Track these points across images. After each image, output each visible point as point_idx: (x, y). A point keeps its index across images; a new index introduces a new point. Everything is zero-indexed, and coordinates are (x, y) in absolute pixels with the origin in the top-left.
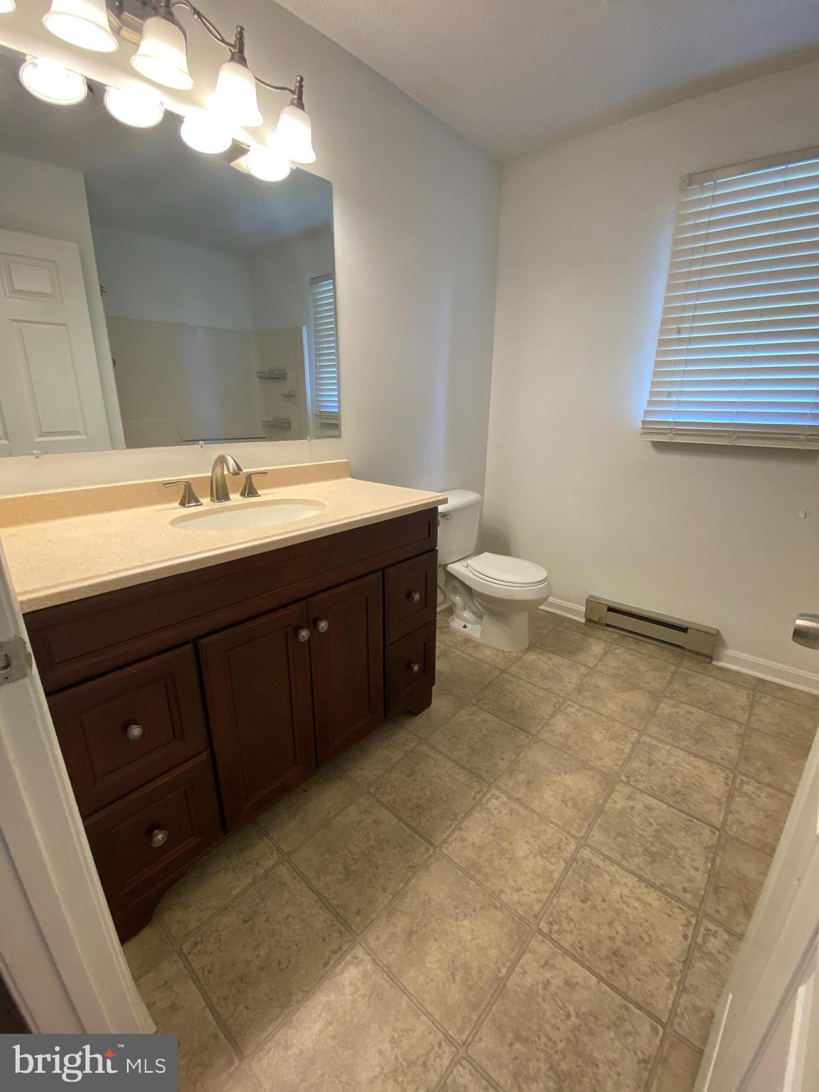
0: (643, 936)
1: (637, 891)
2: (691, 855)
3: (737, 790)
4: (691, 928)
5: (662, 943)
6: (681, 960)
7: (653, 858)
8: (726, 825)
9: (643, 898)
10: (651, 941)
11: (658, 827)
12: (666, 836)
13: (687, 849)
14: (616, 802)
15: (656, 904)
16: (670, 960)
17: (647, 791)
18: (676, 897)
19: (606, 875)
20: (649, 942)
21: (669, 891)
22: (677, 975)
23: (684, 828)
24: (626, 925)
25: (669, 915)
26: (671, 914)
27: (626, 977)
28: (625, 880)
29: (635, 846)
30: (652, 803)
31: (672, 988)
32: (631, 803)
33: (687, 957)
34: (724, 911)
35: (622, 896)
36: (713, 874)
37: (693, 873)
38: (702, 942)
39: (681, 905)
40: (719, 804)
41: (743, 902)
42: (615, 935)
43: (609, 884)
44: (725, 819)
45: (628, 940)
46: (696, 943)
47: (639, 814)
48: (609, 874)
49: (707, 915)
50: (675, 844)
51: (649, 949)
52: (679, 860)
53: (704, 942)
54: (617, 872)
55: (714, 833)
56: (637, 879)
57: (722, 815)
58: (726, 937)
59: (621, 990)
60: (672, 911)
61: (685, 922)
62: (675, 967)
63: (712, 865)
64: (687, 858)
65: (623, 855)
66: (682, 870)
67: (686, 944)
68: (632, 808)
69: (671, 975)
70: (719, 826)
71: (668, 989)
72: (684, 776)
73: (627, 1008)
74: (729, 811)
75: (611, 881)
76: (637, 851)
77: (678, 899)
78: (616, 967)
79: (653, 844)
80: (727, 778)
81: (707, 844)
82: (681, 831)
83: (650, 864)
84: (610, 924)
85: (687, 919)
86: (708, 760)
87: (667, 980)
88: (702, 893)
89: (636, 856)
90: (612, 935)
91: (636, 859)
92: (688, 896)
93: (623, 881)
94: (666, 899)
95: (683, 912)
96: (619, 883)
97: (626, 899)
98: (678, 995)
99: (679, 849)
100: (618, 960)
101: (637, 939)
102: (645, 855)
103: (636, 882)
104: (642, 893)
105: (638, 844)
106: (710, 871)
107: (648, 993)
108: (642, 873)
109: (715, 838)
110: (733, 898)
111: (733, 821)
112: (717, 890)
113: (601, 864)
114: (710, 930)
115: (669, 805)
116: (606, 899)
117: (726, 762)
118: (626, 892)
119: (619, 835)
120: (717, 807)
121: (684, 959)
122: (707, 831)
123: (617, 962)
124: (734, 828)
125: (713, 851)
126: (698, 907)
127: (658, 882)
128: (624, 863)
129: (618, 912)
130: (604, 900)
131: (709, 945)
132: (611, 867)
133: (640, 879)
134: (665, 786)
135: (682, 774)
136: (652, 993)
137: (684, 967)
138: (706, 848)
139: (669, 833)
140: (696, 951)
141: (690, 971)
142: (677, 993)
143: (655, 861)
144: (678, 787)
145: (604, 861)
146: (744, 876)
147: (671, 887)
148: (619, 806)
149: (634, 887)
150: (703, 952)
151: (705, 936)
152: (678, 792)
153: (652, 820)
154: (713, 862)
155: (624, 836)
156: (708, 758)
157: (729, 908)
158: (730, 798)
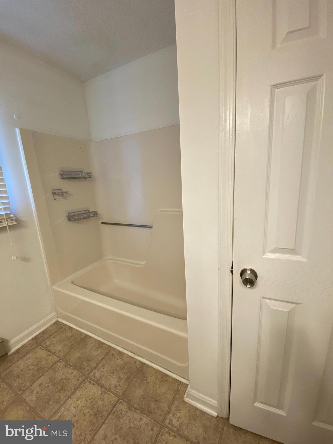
0: (91, 401)
1: (74, 400)
2: (66, 373)
3: (47, 347)
4: (92, 381)
5: (94, 394)
6: (101, 388)
7: (63, 389)
8: (59, 356)
9: (78, 397)
10: (93, 398)
11: (51, 383)
12: (55, 381)
13: (63, 374)
14: (31, 400)
15: (81, 393)
16: (100, 392)
17: (32, 383)
18: (80, 384)
19: (64, 413)
20: (93, 399)
21: (77, 386)
22: (105, 391)
23: (55, 372)
24: (86, 408)
25: (86, 389)
26: (85, 388)
27: (104, 411)
28: (68, 405)
29: (55, 396)
30: (38, 382)
31: (109, 394)
32: (35, 392)
33: (101, 386)
34: (88, 368)
35: (75, 407)
36: (75, 367)
37: (73, 375)
38: (96, 379)
39: (83, 383)
40: (50, 355)
41: (87, 361)
42: (89, 413)
43: (69, 412)
44: (57, 356)
45: (91, 408)
46: (97, 381)
47: (42, 390)
48: (65, 411)
49: (89, 374)
50: (60, 378)
51: (96, 400)
52: (67, 379)
53: (96, 378)
54: (65, 407)
55: (61, 362)
56: (70, 399)
57: (55, 356)
58: (96, 370)
59: (108, 414)
60: (85, 387)
61: (89, 383)
62: (103, 391)
63: (72, 367)
64: (67, 375)
65: (58, 403)
66: (71, 379)
67: (96, 385)
68: (37, 392)
69: (105, 393)
70: (59, 359)
71: (109, 395)
72: (32, 364)
73: (114, 413)
74: (54, 353)
75: (68, 411)
76: (58, 395)
77: (81, 383)
78: (100, 415)
79: (57, 388)
80: (40, 348)
81: (64, 366)
82: (55, 374)
83: (65, 391)
84: (85, 415)
85: (88, 382)
86: (29, 352)
87: (106, 394)
88: (81, 374)
89: (60, 397)
90: (89, 415)
91: (61, 397)
92: (80, 379)
93: (69, 405)
94: (80, 388)
95: (86, 383)
96: (70, 407)
97: (77, 405)
98: (111, 391)
99: (63, 377)
100: (98, 414)
101: (92, 404)
102: (61, 392)
103: (71, 399)
104: (76, 398)
105: (55, 394)
106: (74, 368)
107: (110, 403)
108: (68, 395)
109: (63, 362)
110: (85, 364)
111: (59, 353)
112: (81, 368)
113: (59, 414)
114: (93, 375)
115: (43, 375)
116: (74, 415)
117: (33, 346)
118: (74, 404)
119: (48, 402)
120: (51, 356)
121: (101, 387)
122: (59, 364)
123: (98, 415)
124: (61, 354)
125: (67, 364)
126: (85, 377)
127: (73, 390)
128: (62, 403)
129: (81, 410)
130: (75, 416)
131: (97, 377)
132: (62, 410)
133: (70, 397)
134: (33, 374)
135: (31, 365)
136: (110, 401)
137: (103, 388)
138: (65, 367)
139: (55, 379)
140: (99, 382)
141: (105, 386)
142: (111, 392)
143: (64, 389)
144: (36, 368)
145: (58, 412)
146: (79, 357)
147: (76, 385)
148: (34, 399)
149: (73, 400)
150: (99, 379)
151: (94, 377)
152: (38, 370)
153: (47, 385)
154: (71, 366)
155: (50, 400)
156: (28, 352)
157: (88, 366)
158: (49, 351)
